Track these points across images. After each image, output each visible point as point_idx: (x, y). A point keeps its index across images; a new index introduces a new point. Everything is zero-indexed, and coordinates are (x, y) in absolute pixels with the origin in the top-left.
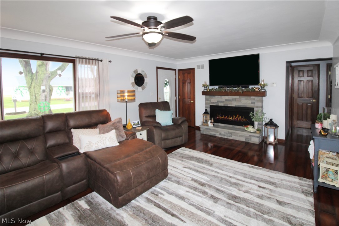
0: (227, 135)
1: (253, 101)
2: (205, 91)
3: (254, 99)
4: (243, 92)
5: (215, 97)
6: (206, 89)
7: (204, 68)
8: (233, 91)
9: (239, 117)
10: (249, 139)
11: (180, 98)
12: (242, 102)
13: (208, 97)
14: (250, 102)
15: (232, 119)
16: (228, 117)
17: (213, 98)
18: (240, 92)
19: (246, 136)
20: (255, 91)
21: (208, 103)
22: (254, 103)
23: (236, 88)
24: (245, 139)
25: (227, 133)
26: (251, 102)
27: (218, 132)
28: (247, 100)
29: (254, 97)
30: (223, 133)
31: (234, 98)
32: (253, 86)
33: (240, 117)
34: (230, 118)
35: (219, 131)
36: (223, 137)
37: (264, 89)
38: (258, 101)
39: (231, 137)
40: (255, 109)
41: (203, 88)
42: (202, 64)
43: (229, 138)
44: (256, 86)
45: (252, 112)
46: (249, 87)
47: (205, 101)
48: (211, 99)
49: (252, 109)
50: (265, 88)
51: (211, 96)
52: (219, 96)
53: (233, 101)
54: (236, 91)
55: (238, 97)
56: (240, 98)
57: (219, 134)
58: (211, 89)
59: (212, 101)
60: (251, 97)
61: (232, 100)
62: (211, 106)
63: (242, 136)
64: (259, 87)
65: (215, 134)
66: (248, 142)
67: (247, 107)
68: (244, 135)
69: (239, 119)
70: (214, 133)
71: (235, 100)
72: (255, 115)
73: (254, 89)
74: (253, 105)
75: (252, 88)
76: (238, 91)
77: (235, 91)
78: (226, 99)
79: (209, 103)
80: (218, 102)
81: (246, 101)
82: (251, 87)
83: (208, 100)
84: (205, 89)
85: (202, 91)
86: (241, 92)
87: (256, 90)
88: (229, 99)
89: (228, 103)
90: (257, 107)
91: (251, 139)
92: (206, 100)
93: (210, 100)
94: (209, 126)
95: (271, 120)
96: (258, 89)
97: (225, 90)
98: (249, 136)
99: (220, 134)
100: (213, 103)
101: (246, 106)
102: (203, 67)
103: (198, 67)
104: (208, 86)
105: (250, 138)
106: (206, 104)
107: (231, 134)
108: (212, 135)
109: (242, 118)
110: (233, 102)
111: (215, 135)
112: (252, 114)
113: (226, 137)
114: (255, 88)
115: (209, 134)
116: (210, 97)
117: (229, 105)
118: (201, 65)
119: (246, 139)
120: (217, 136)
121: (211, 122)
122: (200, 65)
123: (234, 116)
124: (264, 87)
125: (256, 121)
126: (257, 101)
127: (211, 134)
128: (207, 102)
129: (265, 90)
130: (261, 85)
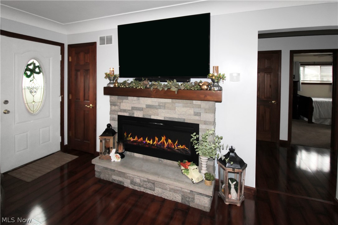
0: (145, 186)
1: (197, 110)
2: (112, 86)
3: (199, 107)
4: (179, 90)
5: (128, 99)
6: (113, 83)
7: (111, 43)
8: (161, 89)
9: (167, 141)
10: (189, 198)
11: (70, 98)
12: (176, 110)
13: (115, 98)
14: (191, 111)
15: (151, 143)
16: (144, 139)
17: (124, 101)
18: (174, 90)
19: (183, 192)
20: (202, 89)
21: (114, 111)
22: (200, 113)
23: (166, 83)
24: (182, 199)
25: (144, 181)
26: (194, 112)
27: (127, 178)
28: (186, 107)
29: (199, 102)
30: (138, 181)
31: (162, 103)
32: (198, 80)
33: (170, 141)
34: (148, 142)
35: (131, 175)
36: (136, 188)
37: (218, 86)
38: (207, 111)
39: (154, 190)
40: (201, 127)
41: (108, 81)
42: (109, 35)
43: (149, 192)
44: (204, 80)
45: (195, 134)
46: (189, 82)
47: (109, 106)
48: (120, 103)
49: (195, 128)
50: (221, 84)
51: (120, 97)
52: (135, 98)
53: (160, 108)
54: (166, 89)
55: (169, 101)
56: (173, 102)
57: (129, 181)
58: (121, 84)
59: (122, 108)
60: (195, 102)
61: (159, 106)
62: (119, 117)
63: (175, 191)
64: (209, 81)
65: (121, 182)
66: (188, 204)
67: (186, 121)
68: (180, 189)
69: (166, 144)
70: (120, 179)
71: (164, 106)
72: (200, 138)
73: (200, 85)
74: (197, 118)
75: (196, 83)
76: (170, 89)
77: (163, 89)
78: (148, 104)
79: (117, 111)
80: (133, 108)
81: (185, 109)
82: (193, 80)
83: (115, 105)
84: (110, 83)
85: (106, 86)
86: (174, 92)
87: (203, 87)
88: (154, 104)
89: (151, 112)
90: (205, 123)
91: (194, 198)
92: (112, 104)
93: (118, 106)
94: (112, 161)
95: (232, 150)
96: (208, 86)
97: (146, 86)
98: (189, 191)
99: (132, 182)
100: (125, 111)
101: (184, 119)
102: (109, 40)
103: (102, 40)
104: (115, 77)
105: (191, 196)
106: (112, 112)
107: (154, 184)
108: (116, 182)
109: (174, 142)
110: (160, 110)
111: (122, 184)
112: (195, 138)
113: (142, 190)
114: (201, 82)
115: (111, 180)
116: (118, 99)
117: (153, 117)
118: (107, 37)
119: (183, 197)
120: (126, 185)
121: (117, 152)
122: (104, 37)
123: (157, 139)
124: (218, 82)
125: (204, 154)
126: (205, 109)
127: (115, 180)
128: (113, 107)
129: (221, 88)
130: (213, 78)
